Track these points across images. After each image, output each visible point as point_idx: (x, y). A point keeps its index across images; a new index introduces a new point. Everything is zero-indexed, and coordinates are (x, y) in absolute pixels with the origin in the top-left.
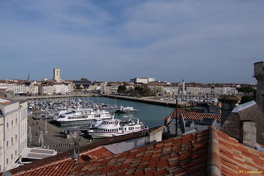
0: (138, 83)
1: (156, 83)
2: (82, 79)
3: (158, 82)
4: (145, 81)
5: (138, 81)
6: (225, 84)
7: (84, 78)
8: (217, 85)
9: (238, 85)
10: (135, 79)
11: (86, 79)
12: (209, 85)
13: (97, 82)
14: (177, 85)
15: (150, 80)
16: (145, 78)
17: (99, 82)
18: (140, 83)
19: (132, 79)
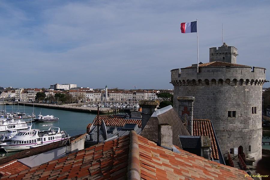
0: (58, 89)
1: (78, 89)
3: (80, 88)
4: (66, 87)
5: (59, 87)
6: (146, 90)
8: (139, 91)
9: (158, 90)
10: (55, 86)
12: (131, 91)
13: (11, 89)
14: (99, 91)
15: (72, 86)
16: (66, 84)
18: (61, 90)
19: (52, 86)
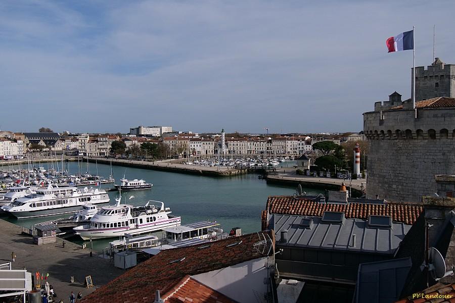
0: (143, 135)
1: (172, 135)
2: (42, 130)
3: (178, 133)
4: (156, 132)
5: (144, 131)
7: (46, 127)
9: (307, 136)
10: (138, 129)
11: (49, 130)
13: (69, 135)
14: (210, 137)
15: (165, 130)
16: (155, 127)
17: (73, 135)
18: (147, 136)
19: (132, 129)
